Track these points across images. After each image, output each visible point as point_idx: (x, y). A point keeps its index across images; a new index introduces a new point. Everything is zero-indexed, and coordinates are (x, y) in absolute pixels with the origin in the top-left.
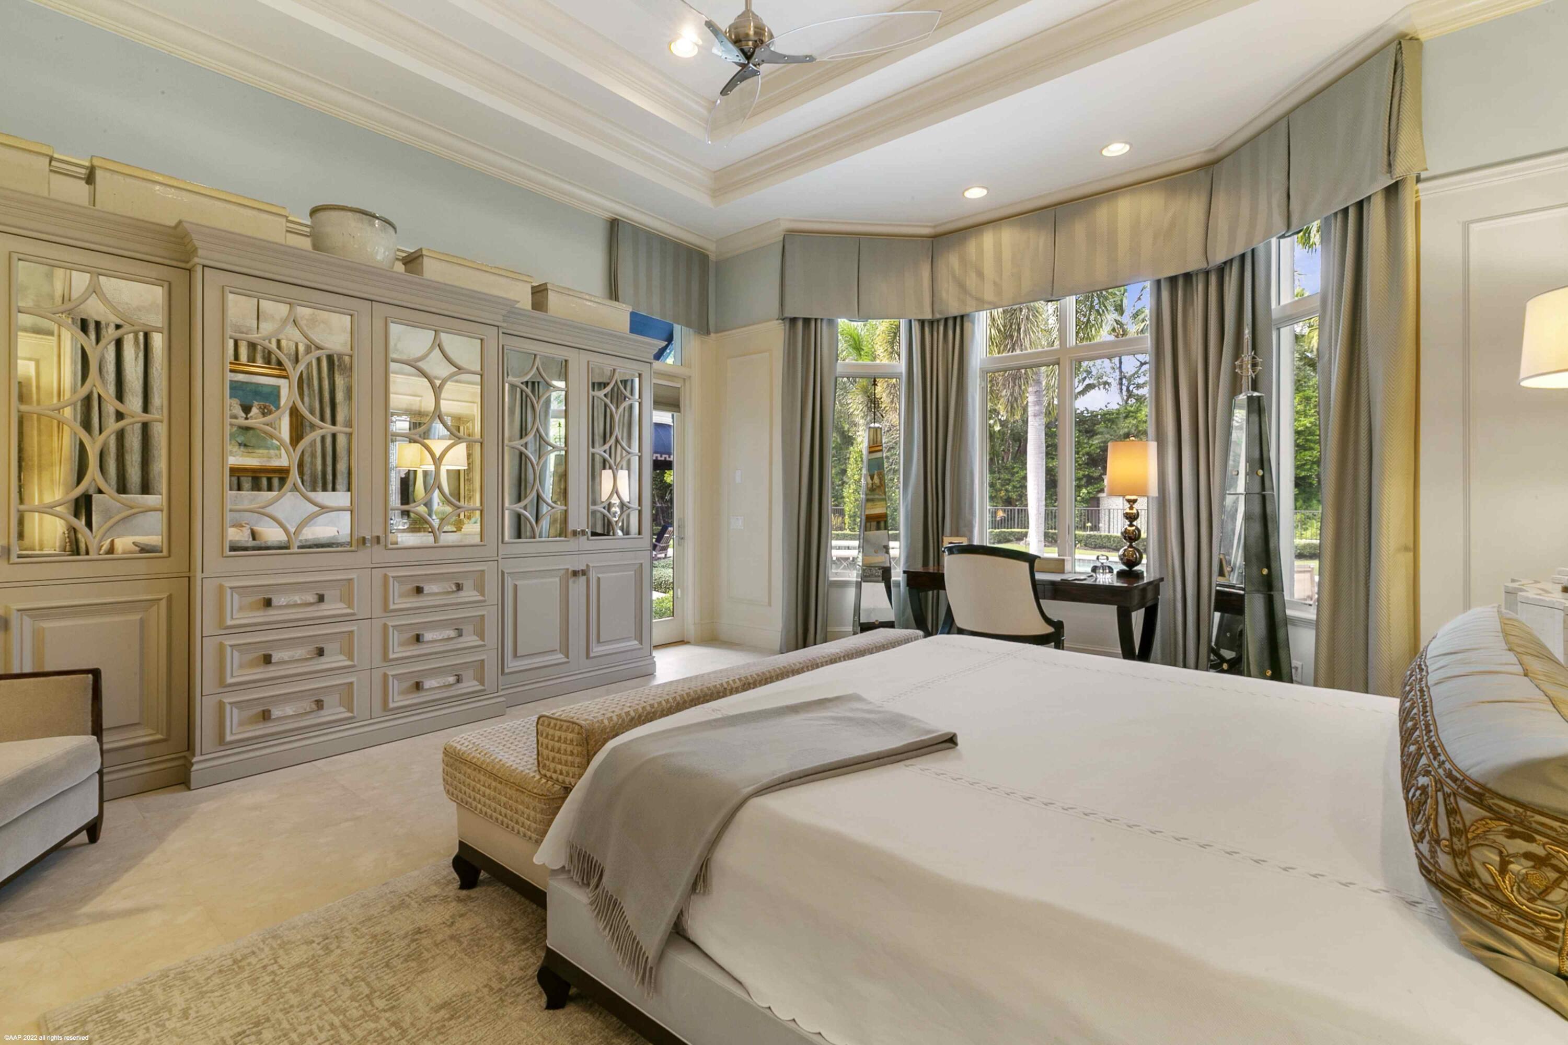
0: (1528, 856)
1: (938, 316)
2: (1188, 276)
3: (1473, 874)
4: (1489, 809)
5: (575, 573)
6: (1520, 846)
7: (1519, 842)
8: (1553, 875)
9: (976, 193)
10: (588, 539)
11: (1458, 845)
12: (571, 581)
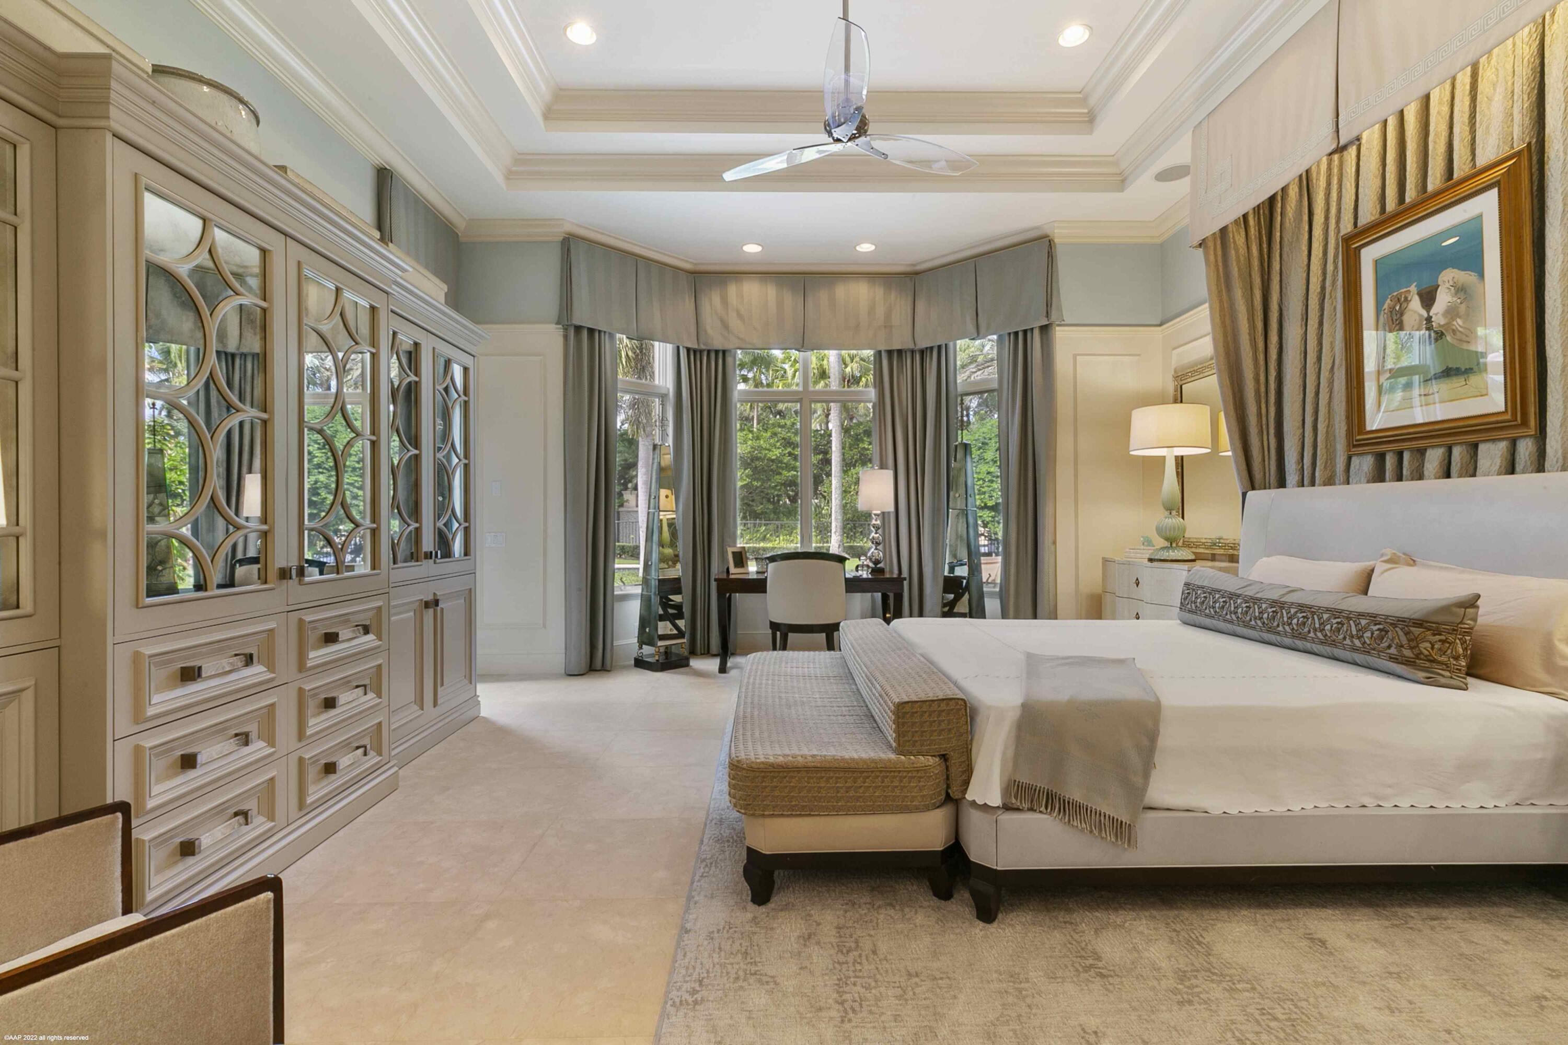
0: (1440, 641)
1: (702, 347)
2: (900, 352)
3: (1421, 653)
4: (1425, 628)
5: (427, 605)
6: (1438, 637)
7: (1437, 637)
8: (1448, 645)
9: (752, 249)
10: (435, 562)
11: (1413, 644)
12: (424, 612)
